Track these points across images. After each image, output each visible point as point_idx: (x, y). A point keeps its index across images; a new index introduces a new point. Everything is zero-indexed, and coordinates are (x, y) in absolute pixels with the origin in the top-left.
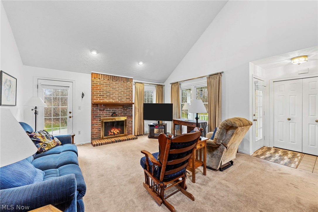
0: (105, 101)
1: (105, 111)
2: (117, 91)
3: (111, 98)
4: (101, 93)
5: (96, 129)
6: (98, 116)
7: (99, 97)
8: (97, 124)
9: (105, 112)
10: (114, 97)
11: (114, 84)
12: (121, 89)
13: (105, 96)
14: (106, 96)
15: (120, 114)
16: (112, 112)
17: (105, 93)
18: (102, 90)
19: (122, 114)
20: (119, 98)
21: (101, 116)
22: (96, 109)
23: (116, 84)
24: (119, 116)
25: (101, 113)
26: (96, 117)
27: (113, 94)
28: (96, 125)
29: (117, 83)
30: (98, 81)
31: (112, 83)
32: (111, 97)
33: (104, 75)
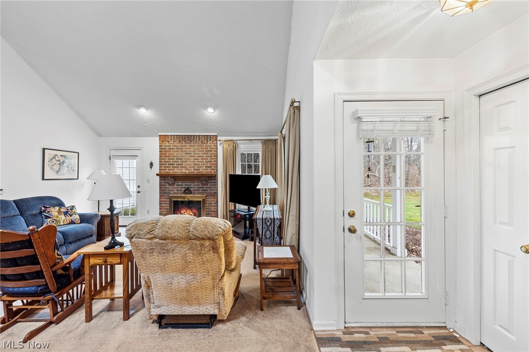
0: (176, 172)
1: (175, 186)
2: (193, 156)
3: (184, 167)
4: (170, 162)
5: (164, 209)
6: (167, 192)
7: (168, 167)
8: (166, 203)
9: (175, 188)
10: (188, 166)
11: (188, 147)
12: (198, 154)
13: (175, 165)
14: (177, 164)
15: (197, 190)
16: (185, 188)
17: (176, 160)
18: (172, 156)
19: (199, 190)
20: (195, 167)
21: (171, 192)
22: (164, 183)
23: (191, 146)
24: (194, 193)
25: (170, 188)
26: (164, 193)
27: (186, 162)
28: (164, 204)
29: (192, 144)
30: (167, 144)
31: (185, 146)
32: (184, 165)
33: (174, 136)
